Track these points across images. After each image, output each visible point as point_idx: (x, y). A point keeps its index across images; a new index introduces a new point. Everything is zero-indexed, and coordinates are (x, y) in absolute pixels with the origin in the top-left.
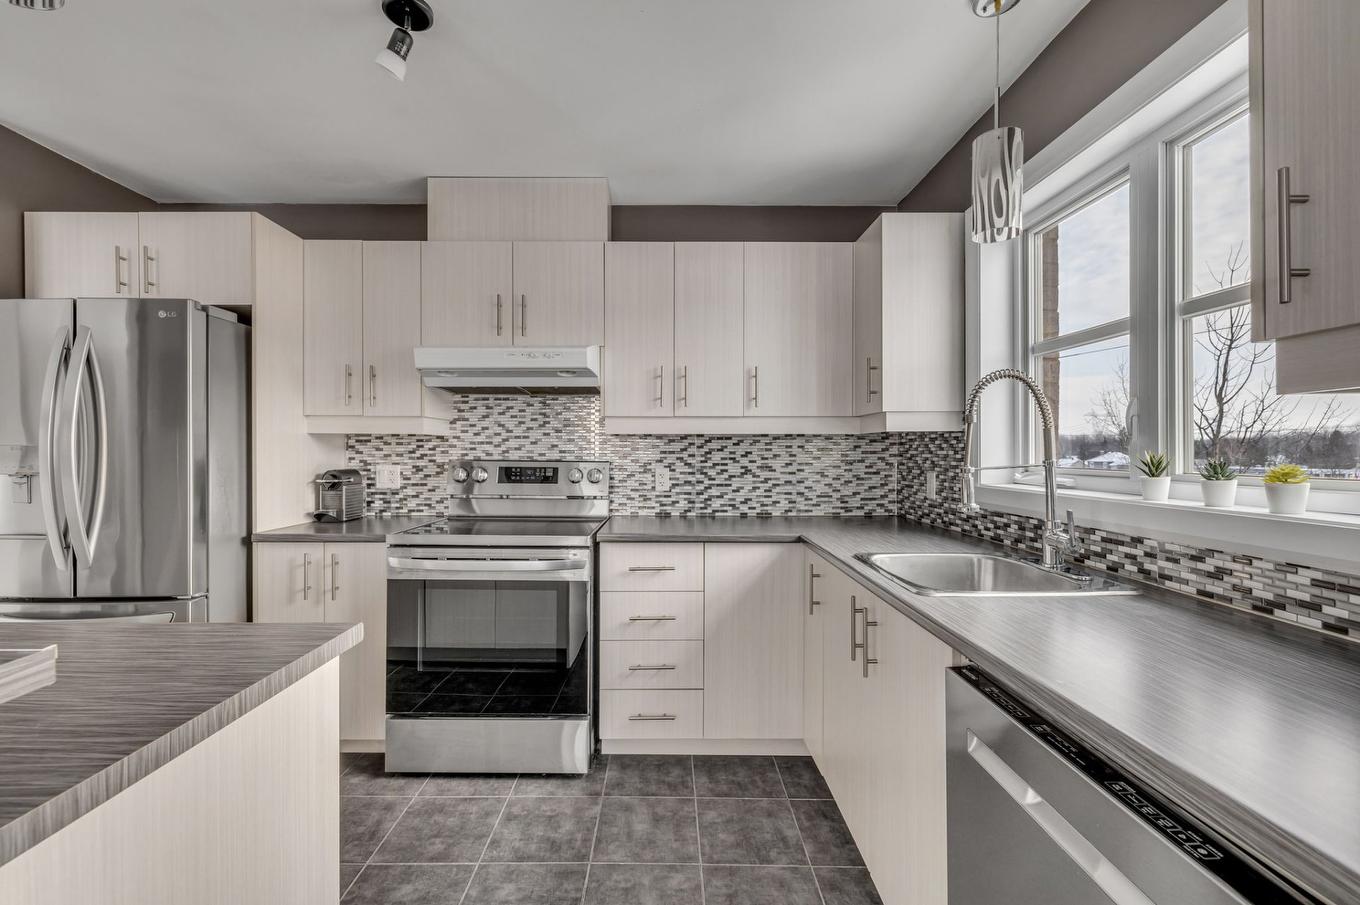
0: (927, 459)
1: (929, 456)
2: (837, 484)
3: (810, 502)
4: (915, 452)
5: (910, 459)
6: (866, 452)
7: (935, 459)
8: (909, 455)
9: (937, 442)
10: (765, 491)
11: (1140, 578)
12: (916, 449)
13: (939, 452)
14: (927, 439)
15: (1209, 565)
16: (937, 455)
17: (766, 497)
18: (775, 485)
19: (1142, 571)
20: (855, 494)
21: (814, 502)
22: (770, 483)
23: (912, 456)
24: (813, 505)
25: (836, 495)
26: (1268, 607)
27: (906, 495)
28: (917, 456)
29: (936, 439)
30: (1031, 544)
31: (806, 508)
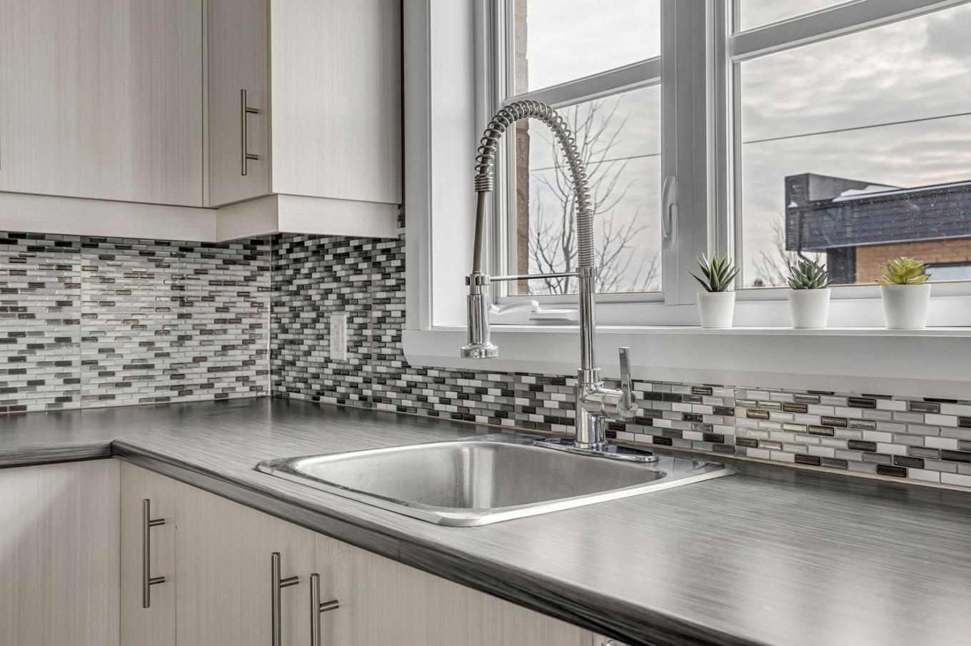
0: (329, 291)
1: (334, 285)
2: (163, 343)
3: (110, 379)
4: (306, 282)
5: (296, 293)
6: (218, 283)
7: (346, 291)
8: (293, 288)
9: (349, 261)
10: (12, 360)
11: (708, 448)
12: (308, 276)
13: (353, 278)
14: (329, 257)
15: (815, 415)
16: (350, 284)
17: (12, 372)
18: (32, 347)
19: (709, 438)
20: (196, 360)
21: (118, 378)
22: (22, 343)
23: (300, 287)
24: (118, 385)
25: (161, 364)
26: (899, 467)
27: (290, 358)
28: (309, 287)
29: (347, 255)
30: (524, 417)
31: (103, 391)
